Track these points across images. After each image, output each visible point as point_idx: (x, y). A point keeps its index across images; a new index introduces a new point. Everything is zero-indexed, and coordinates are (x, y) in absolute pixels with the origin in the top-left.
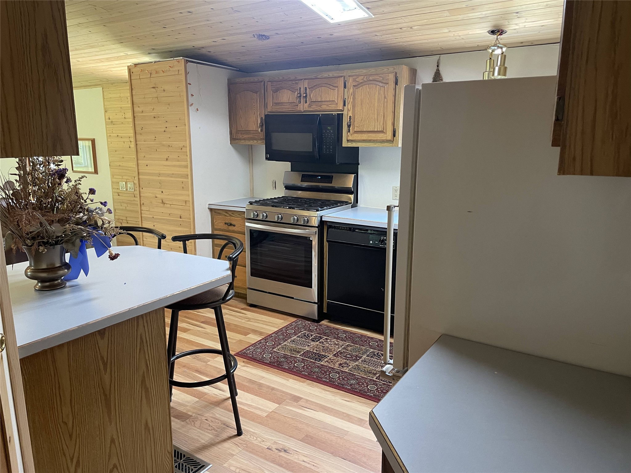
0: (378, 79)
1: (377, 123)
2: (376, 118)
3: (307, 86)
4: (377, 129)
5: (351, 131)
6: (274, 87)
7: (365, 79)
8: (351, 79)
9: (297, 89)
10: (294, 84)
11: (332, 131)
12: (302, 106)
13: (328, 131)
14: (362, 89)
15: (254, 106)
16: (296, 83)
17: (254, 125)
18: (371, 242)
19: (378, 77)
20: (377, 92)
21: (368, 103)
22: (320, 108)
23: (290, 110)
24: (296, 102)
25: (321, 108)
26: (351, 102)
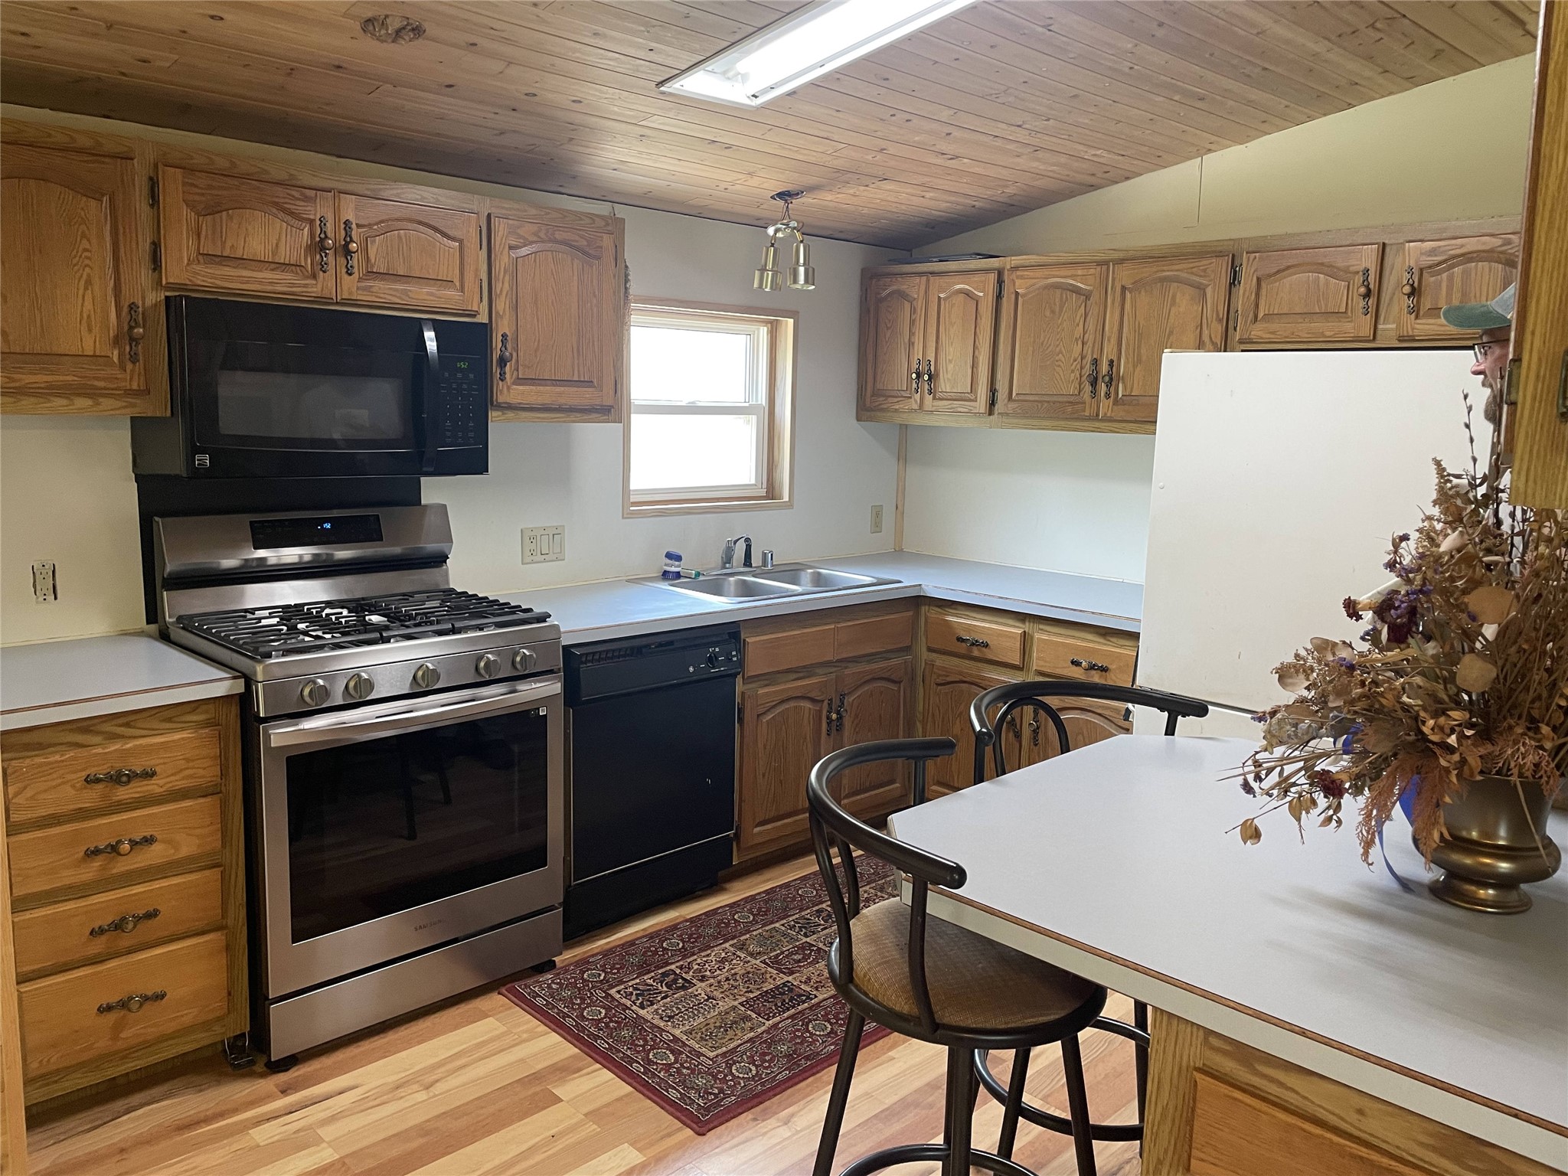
0: (577, 241)
1: (578, 359)
2: (575, 346)
3: (351, 218)
4: (579, 376)
5: (508, 376)
6: (200, 191)
7: (542, 235)
8: (502, 226)
9: (309, 219)
10: (299, 199)
11: (471, 376)
12: (331, 284)
13: (459, 375)
14: (535, 261)
15: (86, 250)
16: (306, 199)
17: (84, 332)
18: (691, 669)
19: (577, 238)
20: (575, 278)
21: (552, 303)
22: (403, 297)
23: (279, 288)
24: (306, 263)
25: (407, 298)
26: (504, 293)
